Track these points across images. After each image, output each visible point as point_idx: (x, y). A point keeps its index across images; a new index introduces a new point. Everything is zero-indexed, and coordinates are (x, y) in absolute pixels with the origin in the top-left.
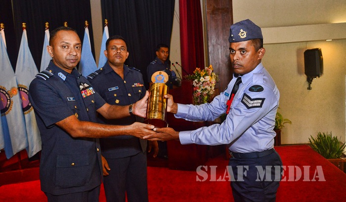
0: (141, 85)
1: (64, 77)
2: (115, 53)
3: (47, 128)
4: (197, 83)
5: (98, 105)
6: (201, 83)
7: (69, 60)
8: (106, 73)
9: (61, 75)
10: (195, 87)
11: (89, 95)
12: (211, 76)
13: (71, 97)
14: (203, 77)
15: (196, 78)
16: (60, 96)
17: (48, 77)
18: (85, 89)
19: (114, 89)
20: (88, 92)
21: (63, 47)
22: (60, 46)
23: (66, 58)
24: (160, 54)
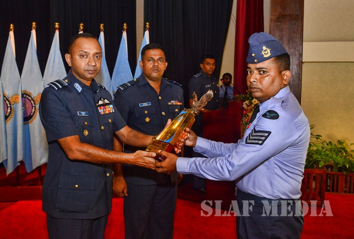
0: (179, 104)
1: (79, 89)
2: (152, 66)
7: (88, 71)
8: (140, 85)
9: (77, 86)
11: (107, 112)
13: (83, 111)
15: (248, 99)
17: (61, 87)
18: (104, 105)
19: (145, 105)
20: (107, 109)
21: (82, 56)
22: (79, 55)
23: (84, 69)
24: (204, 67)
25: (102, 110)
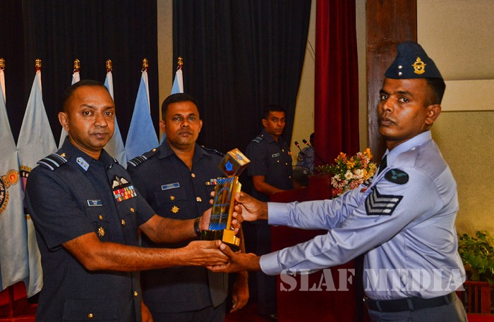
1: (85, 165)
2: (179, 127)
3: (50, 251)
4: (339, 182)
5: (141, 218)
6: (347, 182)
7: (95, 134)
8: (161, 157)
9: (80, 160)
10: (335, 188)
11: (127, 197)
12: (368, 169)
13: (94, 199)
14: (352, 170)
15: (338, 171)
16: (74, 198)
17: (58, 165)
18: (121, 187)
19: (171, 186)
20: (126, 193)
21: (84, 113)
22: (79, 112)
23: (89, 132)
24: (269, 124)
25: (119, 195)
